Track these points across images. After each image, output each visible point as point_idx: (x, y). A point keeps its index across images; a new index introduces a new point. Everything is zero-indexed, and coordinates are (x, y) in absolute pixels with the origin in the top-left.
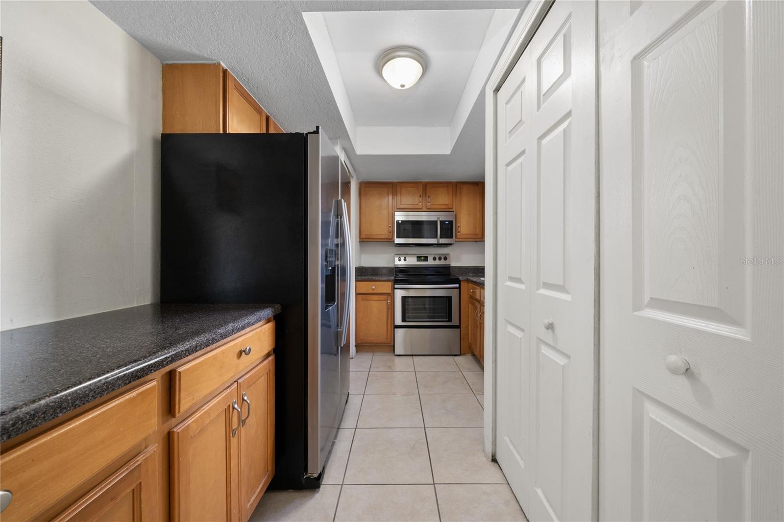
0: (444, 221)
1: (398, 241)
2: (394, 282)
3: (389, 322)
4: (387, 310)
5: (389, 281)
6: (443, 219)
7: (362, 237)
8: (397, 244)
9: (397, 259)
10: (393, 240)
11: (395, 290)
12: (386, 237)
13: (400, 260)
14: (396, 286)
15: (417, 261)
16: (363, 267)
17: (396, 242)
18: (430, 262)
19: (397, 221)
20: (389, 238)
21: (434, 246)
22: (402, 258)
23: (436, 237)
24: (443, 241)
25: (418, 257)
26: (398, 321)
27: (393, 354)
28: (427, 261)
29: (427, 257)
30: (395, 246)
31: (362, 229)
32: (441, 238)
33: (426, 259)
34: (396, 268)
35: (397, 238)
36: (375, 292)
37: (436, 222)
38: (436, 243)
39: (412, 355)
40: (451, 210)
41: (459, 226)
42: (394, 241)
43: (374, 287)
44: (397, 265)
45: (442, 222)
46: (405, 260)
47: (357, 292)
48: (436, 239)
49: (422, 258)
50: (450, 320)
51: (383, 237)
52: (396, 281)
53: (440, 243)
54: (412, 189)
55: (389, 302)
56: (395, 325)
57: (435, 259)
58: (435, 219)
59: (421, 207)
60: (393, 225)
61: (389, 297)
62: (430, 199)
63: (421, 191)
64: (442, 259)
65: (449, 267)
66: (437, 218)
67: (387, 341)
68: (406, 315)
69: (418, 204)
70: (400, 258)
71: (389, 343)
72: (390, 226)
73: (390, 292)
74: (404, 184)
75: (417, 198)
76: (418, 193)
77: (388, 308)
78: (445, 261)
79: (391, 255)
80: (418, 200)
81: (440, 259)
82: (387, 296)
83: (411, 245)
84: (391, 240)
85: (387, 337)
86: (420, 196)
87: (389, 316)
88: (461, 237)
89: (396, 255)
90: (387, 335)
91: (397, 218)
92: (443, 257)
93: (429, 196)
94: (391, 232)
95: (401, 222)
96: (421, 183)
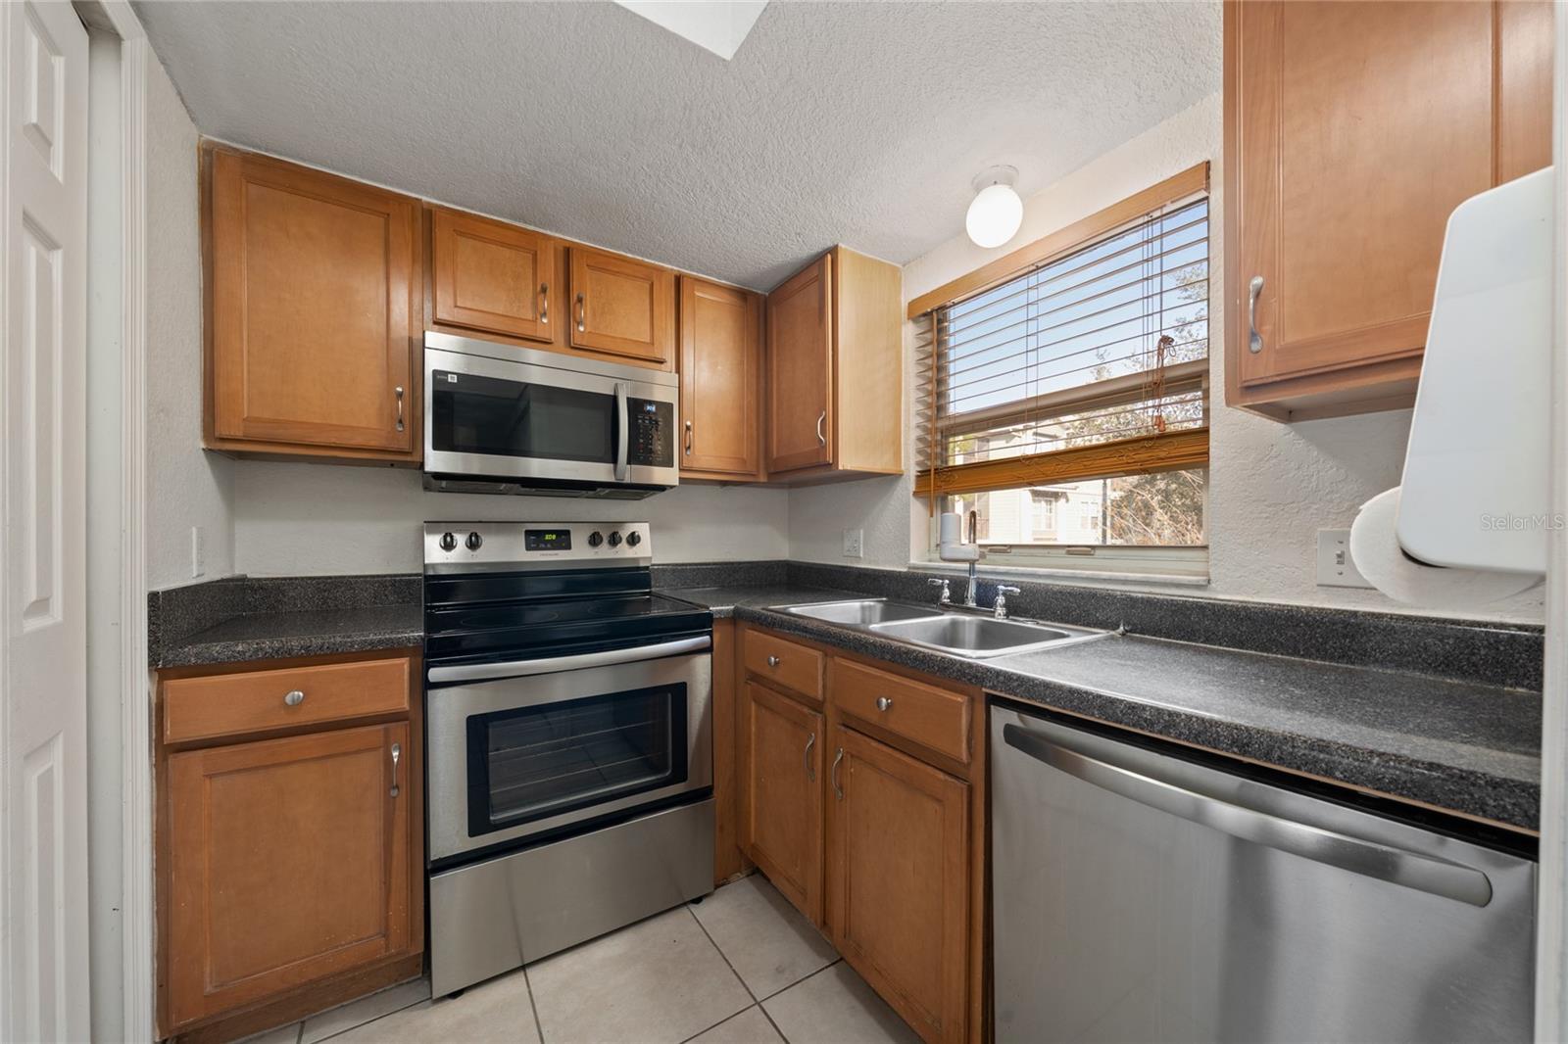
0: (642, 404)
1: (437, 461)
2: (427, 656)
4: (387, 792)
5: (392, 650)
6: (637, 393)
7: (223, 430)
8: (439, 476)
9: (433, 542)
10: (416, 458)
11: (431, 693)
12: (374, 443)
13: (448, 546)
14: (436, 674)
15: (529, 548)
16: (243, 579)
17: (430, 467)
18: (580, 552)
19: (436, 373)
20: (395, 446)
21: (600, 490)
22: (460, 540)
23: (613, 459)
24: (639, 474)
25: (528, 533)
26: (450, 832)
27: (426, 995)
28: (570, 548)
29: (567, 533)
30: (427, 488)
31: (221, 388)
32: (629, 463)
33: (563, 540)
34: (427, 578)
35: (436, 447)
36: (302, 719)
37: (614, 399)
38: (612, 479)
39: (524, 967)
41: (688, 428)
42: (422, 465)
43: (297, 693)
44: (434, 566)
45: (635, 406)
46: (473, 545)
47: (169, 735)
48: (612, 465)
49: (548, 537)
50: (679, 775)
51: (357, 440)
52: (437, 651)
53: (627, 480)
54: (507, 253)
55: (395, 754)
56: (432, 859)
57: (595, 540)
58: (604, 388)
59: (547, 336)
60: (413, 389)
61: (399, 730)
62: (585, 313)
63: (550, 272)
64: (624, 540)
65: (647, 568)
66: (616, 384)
67: (387, 948)
68: (492, 792)
69: (535, 321)
70: (449, 539)
71: (398, 954)
72: (400, 395)
73: (408, 708)
74: (467, 225)
75: (530, 295)
76: (535, 274)
77: (390, 785)
78: (635, 548)
79: (407, 526)
80: (535, 305)
81: (614, 540)
82: (386, 730)
83: (503, 486)
84: (409, 459)
85: (387, 928)
86: (544, 290)
87: (401, 816)
88: (696, 465)
89: (432, 525)
90: (387, 918)
91: (434, 362)
92: (625, 534)
93: (580, 300)
94: (407, 422)
95: (454, 383)
96: (549, 238)
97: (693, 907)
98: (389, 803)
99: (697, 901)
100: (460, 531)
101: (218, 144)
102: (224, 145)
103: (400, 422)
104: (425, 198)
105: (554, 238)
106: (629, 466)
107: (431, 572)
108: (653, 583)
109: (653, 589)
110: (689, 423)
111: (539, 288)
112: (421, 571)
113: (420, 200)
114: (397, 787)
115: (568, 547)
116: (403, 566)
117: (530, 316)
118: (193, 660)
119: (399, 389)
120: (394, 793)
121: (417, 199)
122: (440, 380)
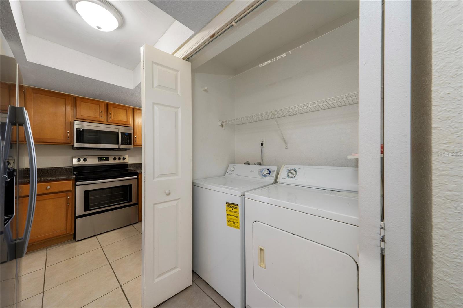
0: (124, 133)
1: (76, 145)
2: (76, 180)
3: (69, 214)
5: (68, 180)
6: (123, 131)
8: (77, 148)
9: (75, 160)
10: (72, 144)
11: (77, 187)
12: (63, 142)
14: (78, 183)
15: (98, 161)
18: (111, 161)
20: (67, 142)
21: (115, 150)
22: (82, 160)
23: (118, 144)
24: (123, 146)
25: (98, 158)
26: (80, 209)
27: (74, 240)
28: (108, 161)
29: (108, 158)
32: (121, 144)
33: (107, 159)
35: (77, 142)
36: (50, 191)
37: (118, 133)
38: (118, 148)
39: (96, 236)
40: (130, 126)
41: (136, 137)
42: (74, 146)
43: (49, 187)
45: (122, 134)
46: (85, 161)
48: (117, 145)
49: (103, 159)
50: (131, 201)
51: (59, 141)
53: (121, 148)
54: (93, 105)
55: (69, 197)
56: (77, 215)
57: (115, 159)
58: (116, 131)
59: (102, 121)
60: (71, 131)
61: (70, 193)
62: (111, 116)
63: (103, 108)
64: (122, 159)
65: (127, 164)
66: (118, 130)
67: (66, 232)
68: (89, 205)
69: (100, 118)
70: (79, 159)
71: (69, 233)
72: (68, 133)
73: (72, 189)
74: (84, 100)
75: (99, 113)
76: (100, 109)
77: (67, 203)
78: (124, 160)
79: (69, 157)
80: (100, 115)
81: (119, 159)
82: (67, 193)
83: (92, 149)
84: (70, 144)
85: (66, 228)
86: (102, 112)
87: (70, 209)
88: (138, 144)
89: (75, 157)
90: (66, 227)
91: (76, 126)
92: (122, 158)
93: (110, 114)
94: (70, 138)
95: (81, 131)
96: (103, 102)
97: (133, 225)
98: (67, 207)
99: (134, 224)
100: (82, 158)
101: (26, 86)
102: (28, 86)
103: (69, 138)
104: (74, 95)
105: (104, 102)
106: (121, 145)
107: (74, 166)
108: (129, 167)
109: (129, 169)
110: (136, 136)
111: (101, 111)
112: (72, 166)
113: (73, 95)
114: (69, 203)
115: (108, 160)
116: (67, 165)
117: (99, 117)
118: (27, 182)
119: (68, 132)
120: (68, 204)
121: (72, 95)
122: (78, 130)
